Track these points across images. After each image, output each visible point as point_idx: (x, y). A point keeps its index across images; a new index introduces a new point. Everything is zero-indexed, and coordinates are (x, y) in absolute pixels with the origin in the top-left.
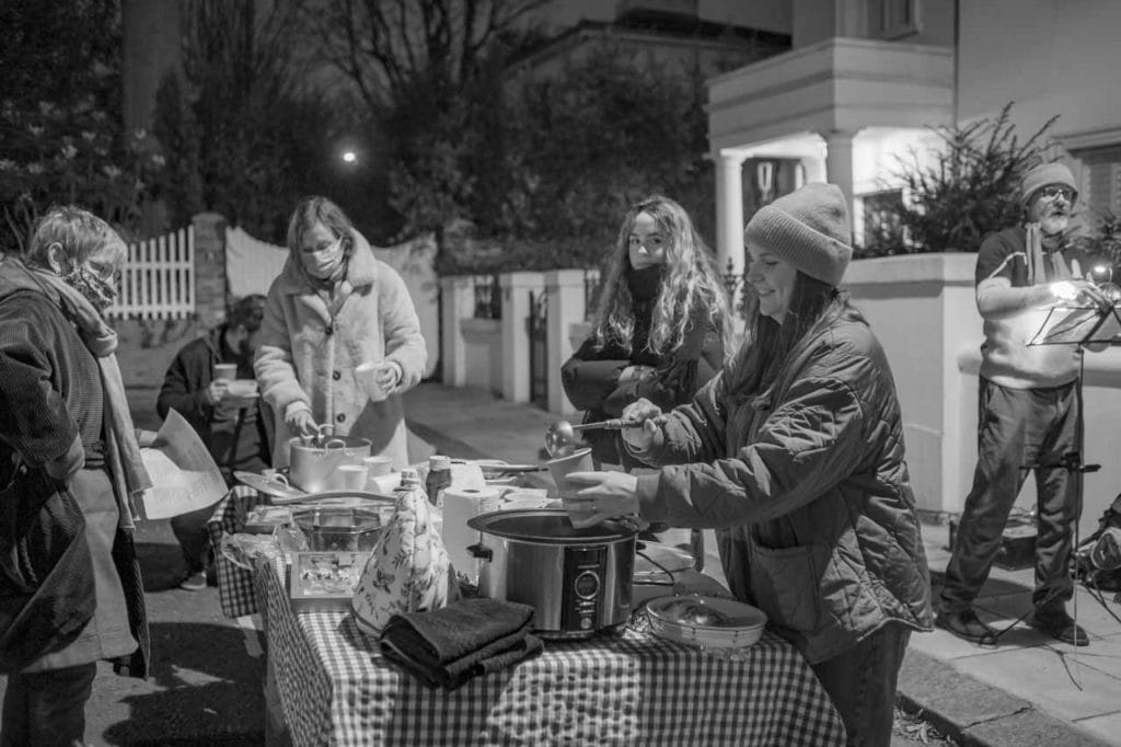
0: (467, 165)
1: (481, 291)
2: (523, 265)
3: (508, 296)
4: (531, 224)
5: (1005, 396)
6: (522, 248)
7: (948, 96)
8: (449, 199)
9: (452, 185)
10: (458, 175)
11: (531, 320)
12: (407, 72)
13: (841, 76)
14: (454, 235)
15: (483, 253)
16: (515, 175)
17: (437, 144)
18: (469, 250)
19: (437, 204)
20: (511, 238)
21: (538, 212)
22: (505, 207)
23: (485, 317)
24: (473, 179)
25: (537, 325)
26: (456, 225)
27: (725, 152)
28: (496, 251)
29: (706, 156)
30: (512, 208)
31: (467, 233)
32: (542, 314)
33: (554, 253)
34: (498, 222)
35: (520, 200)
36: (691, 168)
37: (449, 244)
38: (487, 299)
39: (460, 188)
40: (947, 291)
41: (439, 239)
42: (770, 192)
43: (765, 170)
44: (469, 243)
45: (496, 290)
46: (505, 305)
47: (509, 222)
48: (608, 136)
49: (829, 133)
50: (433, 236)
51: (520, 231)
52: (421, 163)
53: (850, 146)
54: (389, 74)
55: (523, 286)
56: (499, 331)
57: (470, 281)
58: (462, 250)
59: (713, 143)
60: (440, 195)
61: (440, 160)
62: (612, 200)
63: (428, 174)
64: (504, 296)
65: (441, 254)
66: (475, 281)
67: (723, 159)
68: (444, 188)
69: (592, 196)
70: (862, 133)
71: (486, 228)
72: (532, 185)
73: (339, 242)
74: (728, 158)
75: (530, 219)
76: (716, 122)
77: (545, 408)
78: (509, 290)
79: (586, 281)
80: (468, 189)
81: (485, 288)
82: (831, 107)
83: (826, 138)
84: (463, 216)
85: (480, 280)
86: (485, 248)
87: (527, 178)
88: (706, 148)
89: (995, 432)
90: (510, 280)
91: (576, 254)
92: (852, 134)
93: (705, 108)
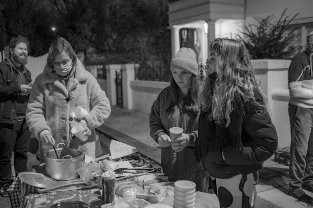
0: (93, 31)
1: (99, 70)
2: (112, 62)
3: (109, 72)
4: (114, 49)
5: (302, 110)
6: (111, 56)
7: (242, 10)
8: (88, 41)
9: (88, 37)
10: (90, 34)
11: (116, 80)
12: (71, 3)
13: (212, 3)
14: (90, 53)
15: (99, 58)
16: (109, 34)
17: (83, 24)
18: (95, 57)
19: (84, 43)
20: (108, 53)
21: (116, 45)
22: (106, 43)
23: (101, 78)
24: (95, 35)
25: (119, 81)
26: (90, 50)
27: (174, 27)
28: (103, 57)
29: (168, 28)
30: (108, 44)
31: (94, 52)
32: (120, 77)
33: (122, 58)
34: (104, 48)
35: (110, 41)
36: (162, 31)
37: (88, 56)
38: (101, 73)
39: (91, 38)
40: (269, 72)
41: (85, 54)
42: (186, 39)
43: (184, 32)
44: (95, 55)
45: (104, 70)
46: (108, 75)
47: (107, 48)
48: (137, 21)
49: (208, 21)
50: (83, 53)
51: (110, 51)
52: (78, 30)
53: (214, 25)
54: (66, 4)
55: (114, 69)
56: (106, 83)
57: (95, 67)
58: (92, 57)
59: (170, 24)
60: (85, 40)
61: (84, 29)
62: (138, 41)
63: (80, 33)
64: (107, 72)
65: (86, 59)
66: (97, 67)
67: (174, 29)
68: (86, 38)
69: (132, 40)
70: (218, 21)
71: (100, 50)
72: (114, 37)
73: (71, 60)
74: (175, 28)
75: (113, 47)
76: (171, 17)
77: (122, 107)
78: (109, 70)
79: (135, 67)
80: (93, 39)
81: (101, 69)
82: (209, 12)
83: (207, 22)
84: (92, 47)
85: (99, 67)
86: (100, 57)
87: (112, 35)
88: (168, 25)
89: (299, 123)
90: (109, 67)
91: (128, 58)
92: (215, 21)
93: (168, 13)
